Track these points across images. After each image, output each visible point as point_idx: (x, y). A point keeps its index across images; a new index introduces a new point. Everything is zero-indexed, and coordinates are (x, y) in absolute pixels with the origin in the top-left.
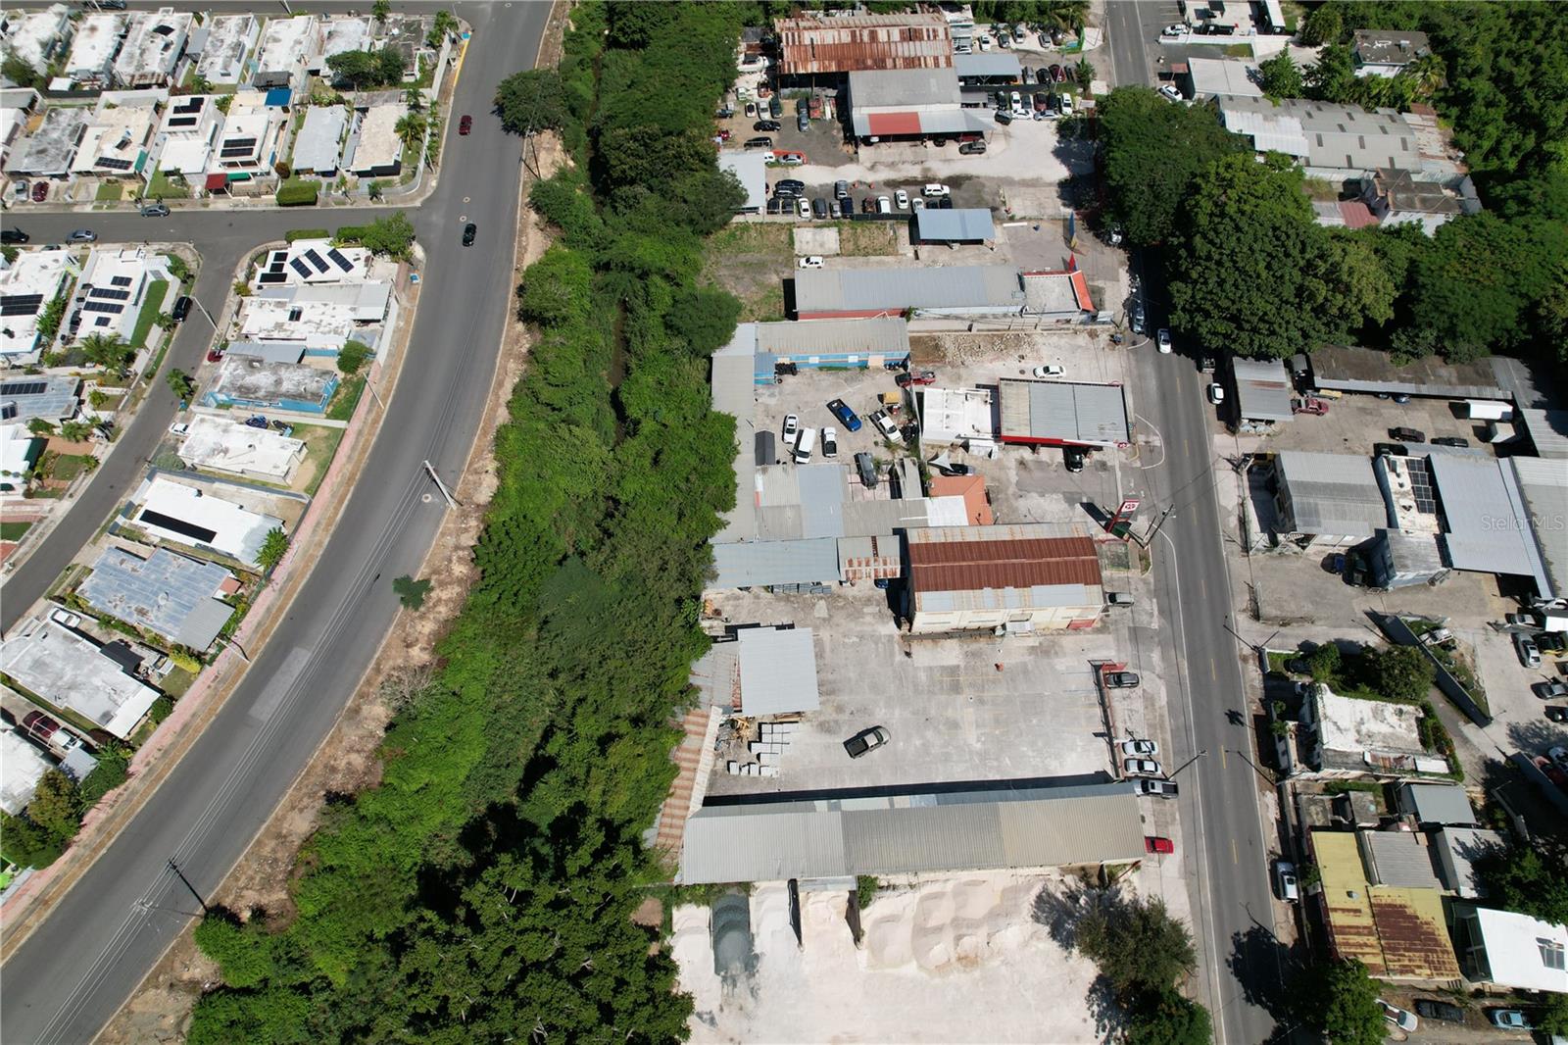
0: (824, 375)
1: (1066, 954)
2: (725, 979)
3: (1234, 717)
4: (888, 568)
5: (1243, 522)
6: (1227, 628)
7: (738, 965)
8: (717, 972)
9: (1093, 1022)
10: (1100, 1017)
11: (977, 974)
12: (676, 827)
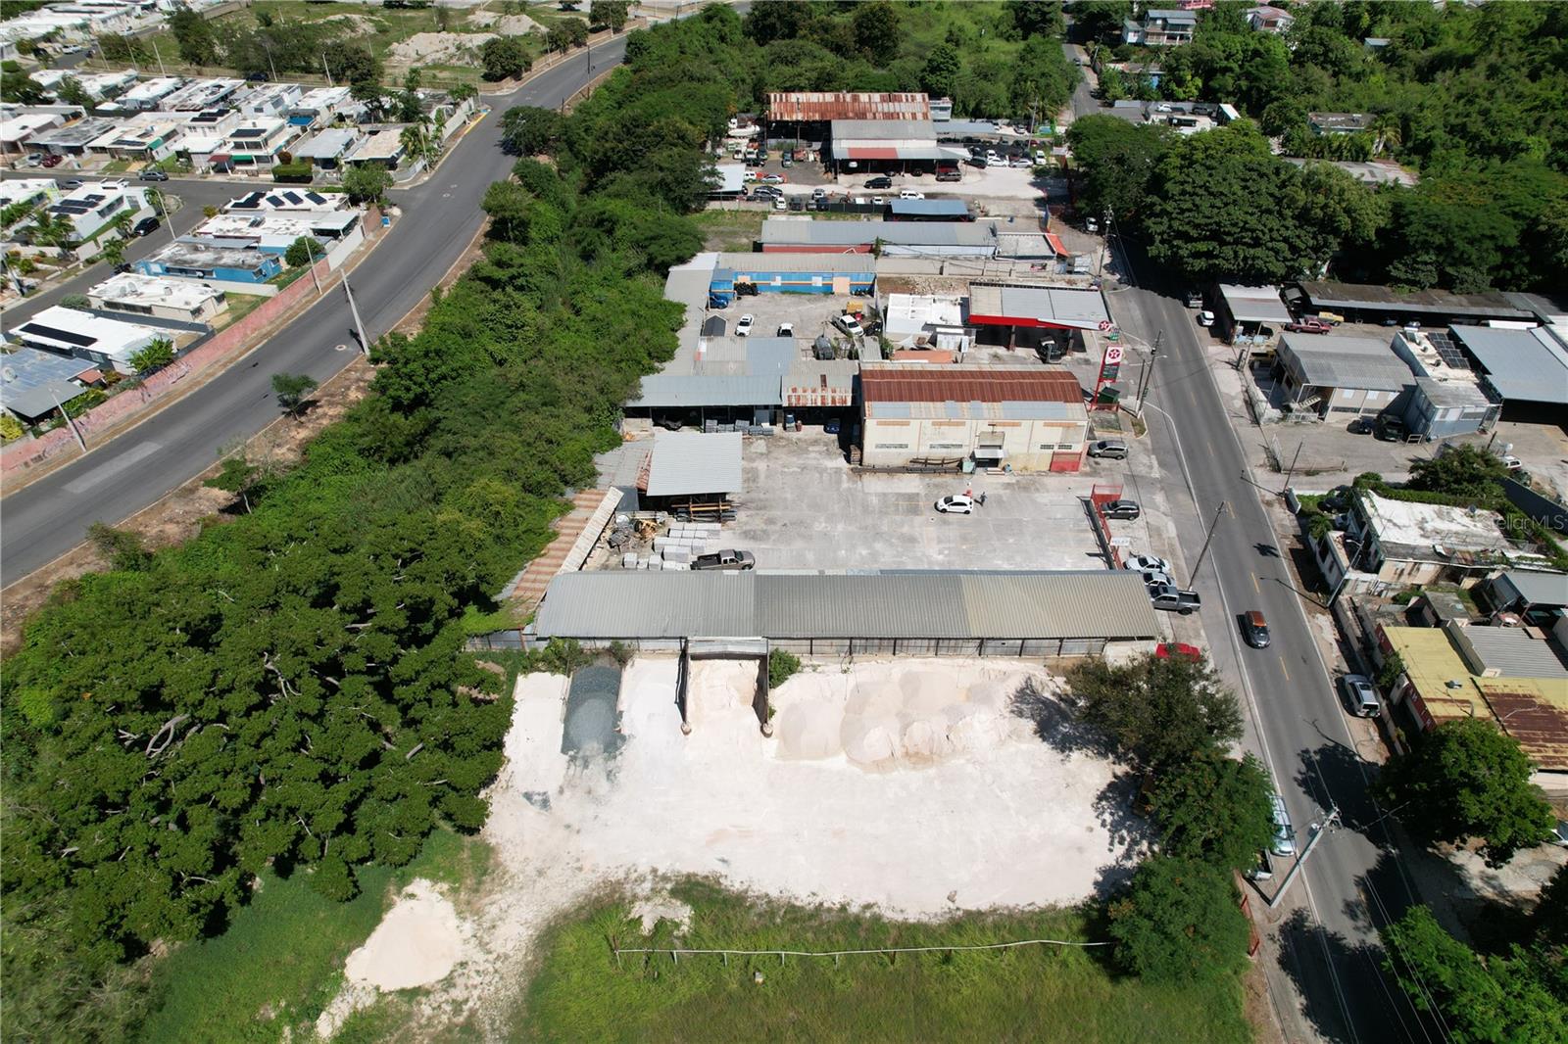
0: (784, 297)
1: (1061, 756)
2: (573, 759)
3: (1265, 550)
4: (837, 396)
5: (1250, 404)
6: (1244, 478)
7: (596, 745)
8: (564, 750)
9: (1105, 833)
10: (1115, 828)
11: (932, 772)
12: (541, 582)
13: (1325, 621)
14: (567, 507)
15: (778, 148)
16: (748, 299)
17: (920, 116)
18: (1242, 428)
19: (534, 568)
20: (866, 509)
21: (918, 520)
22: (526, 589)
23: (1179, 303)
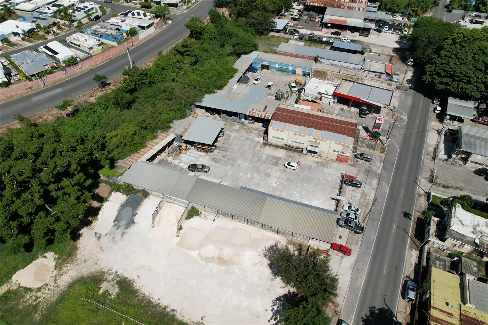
0: (278, 72)
2: (115, 225)
3: (407, 215)
4: (267, 115)
5: (436, 150)
6: (415, 182)
7: (124, 223)
8: (114, 222)
9: (271, 314)
12: (131, 162)
13: (415, 253)
14: (155, 137)
15: (307, 15)
16: (265, 71)
17: (361, 9)
18: (427, 161)
19: (133, 157)
20: (259, 160)
21: (276, 168)
22: (126, 164)
23: (430, 100)
